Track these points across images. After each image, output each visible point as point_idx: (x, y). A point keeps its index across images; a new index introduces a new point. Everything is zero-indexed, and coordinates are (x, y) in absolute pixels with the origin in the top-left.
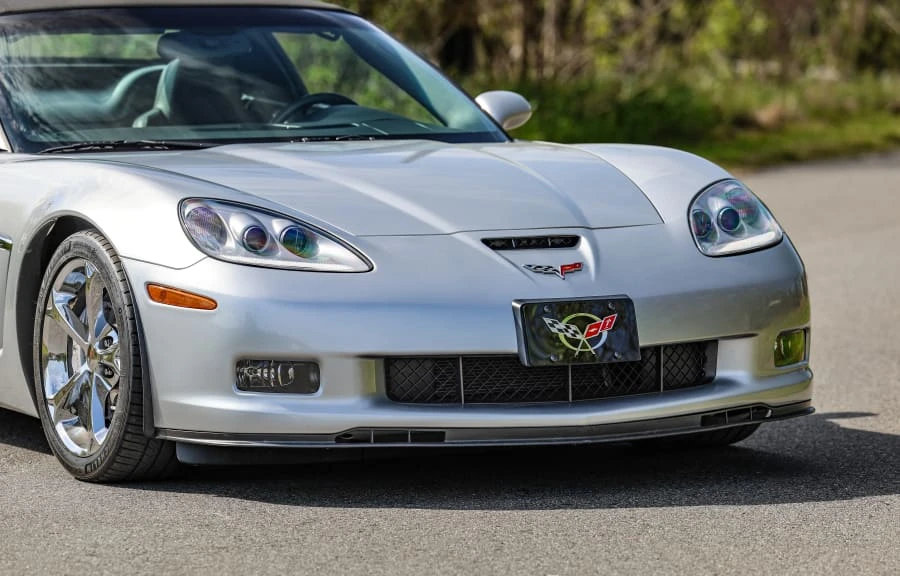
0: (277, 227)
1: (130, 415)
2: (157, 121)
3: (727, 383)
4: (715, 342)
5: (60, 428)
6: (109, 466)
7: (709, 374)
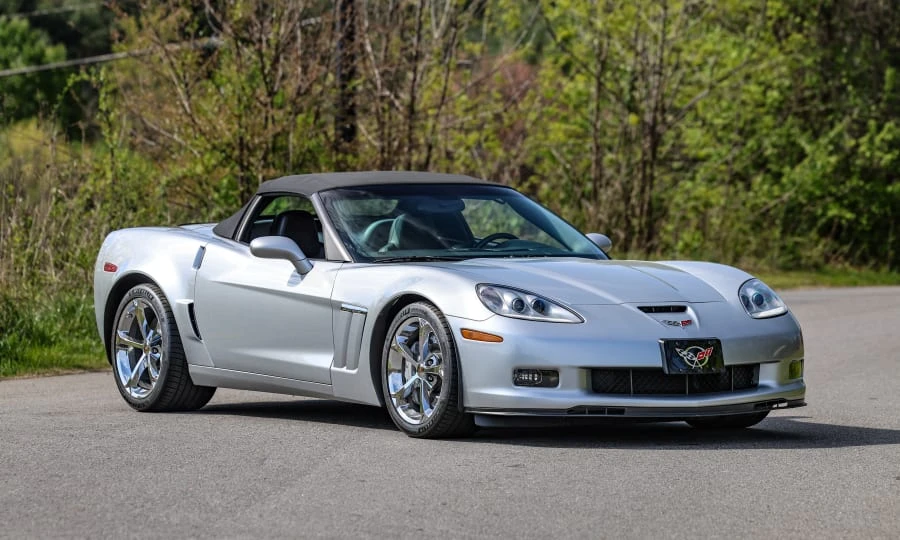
0: (529, 300)
1: (449, 400)
2: (393, 248)
3: (764, 387)
4: (758, 365)
5: (400, 410)
6: (435, 428)
7: (755, 382)
